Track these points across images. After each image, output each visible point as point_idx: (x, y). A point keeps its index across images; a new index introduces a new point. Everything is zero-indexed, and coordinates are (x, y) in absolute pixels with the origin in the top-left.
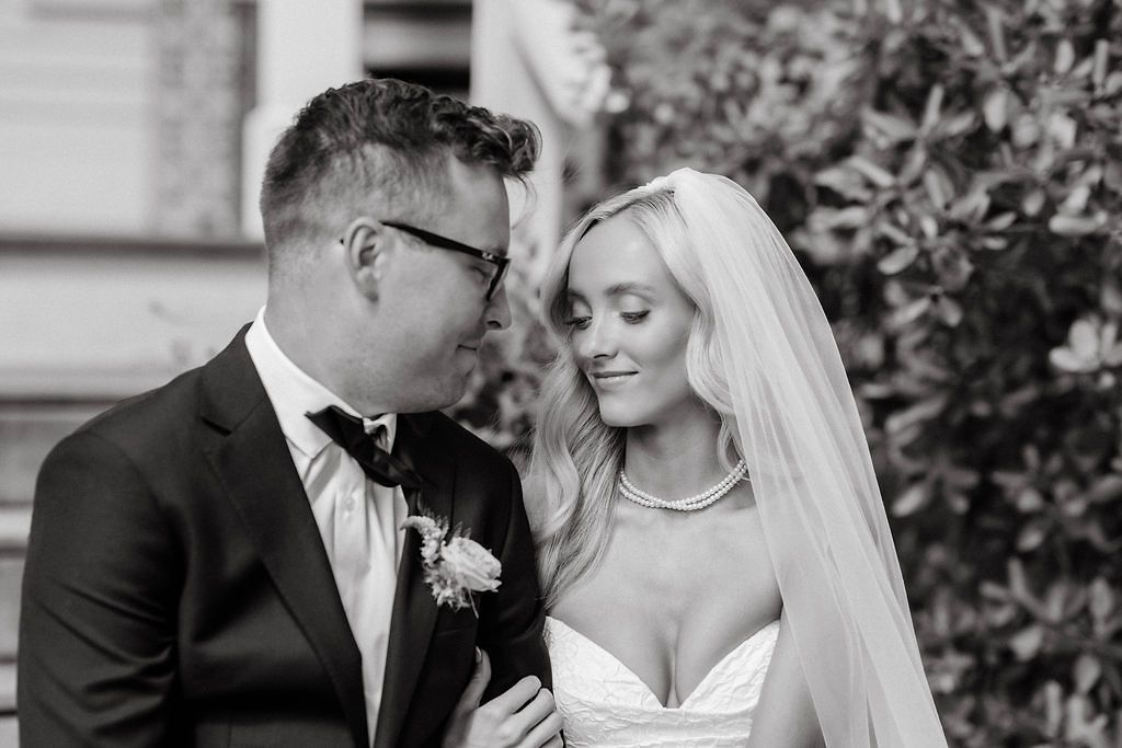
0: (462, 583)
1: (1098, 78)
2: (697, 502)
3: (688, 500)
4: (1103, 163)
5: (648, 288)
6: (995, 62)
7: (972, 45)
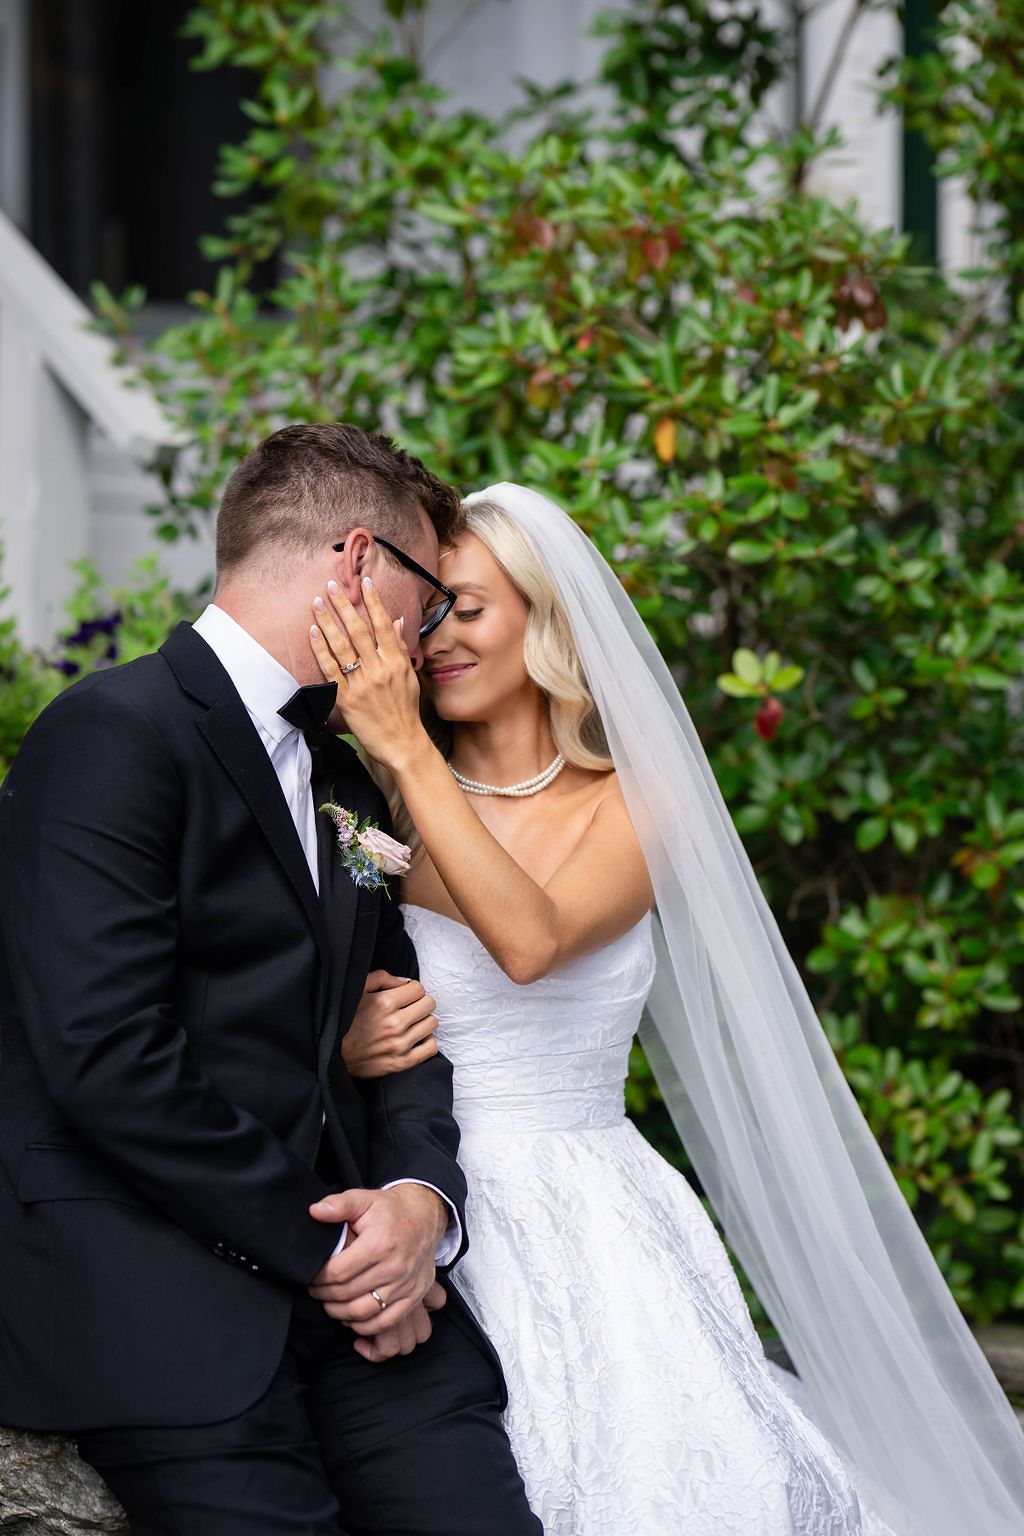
0: (377, 865)
1: (770, 409)
2: (528, 788)
3: (519, 786)
4: (777, 492)
5: (481, 588)
6: (665, 393)
7: (635, 376)
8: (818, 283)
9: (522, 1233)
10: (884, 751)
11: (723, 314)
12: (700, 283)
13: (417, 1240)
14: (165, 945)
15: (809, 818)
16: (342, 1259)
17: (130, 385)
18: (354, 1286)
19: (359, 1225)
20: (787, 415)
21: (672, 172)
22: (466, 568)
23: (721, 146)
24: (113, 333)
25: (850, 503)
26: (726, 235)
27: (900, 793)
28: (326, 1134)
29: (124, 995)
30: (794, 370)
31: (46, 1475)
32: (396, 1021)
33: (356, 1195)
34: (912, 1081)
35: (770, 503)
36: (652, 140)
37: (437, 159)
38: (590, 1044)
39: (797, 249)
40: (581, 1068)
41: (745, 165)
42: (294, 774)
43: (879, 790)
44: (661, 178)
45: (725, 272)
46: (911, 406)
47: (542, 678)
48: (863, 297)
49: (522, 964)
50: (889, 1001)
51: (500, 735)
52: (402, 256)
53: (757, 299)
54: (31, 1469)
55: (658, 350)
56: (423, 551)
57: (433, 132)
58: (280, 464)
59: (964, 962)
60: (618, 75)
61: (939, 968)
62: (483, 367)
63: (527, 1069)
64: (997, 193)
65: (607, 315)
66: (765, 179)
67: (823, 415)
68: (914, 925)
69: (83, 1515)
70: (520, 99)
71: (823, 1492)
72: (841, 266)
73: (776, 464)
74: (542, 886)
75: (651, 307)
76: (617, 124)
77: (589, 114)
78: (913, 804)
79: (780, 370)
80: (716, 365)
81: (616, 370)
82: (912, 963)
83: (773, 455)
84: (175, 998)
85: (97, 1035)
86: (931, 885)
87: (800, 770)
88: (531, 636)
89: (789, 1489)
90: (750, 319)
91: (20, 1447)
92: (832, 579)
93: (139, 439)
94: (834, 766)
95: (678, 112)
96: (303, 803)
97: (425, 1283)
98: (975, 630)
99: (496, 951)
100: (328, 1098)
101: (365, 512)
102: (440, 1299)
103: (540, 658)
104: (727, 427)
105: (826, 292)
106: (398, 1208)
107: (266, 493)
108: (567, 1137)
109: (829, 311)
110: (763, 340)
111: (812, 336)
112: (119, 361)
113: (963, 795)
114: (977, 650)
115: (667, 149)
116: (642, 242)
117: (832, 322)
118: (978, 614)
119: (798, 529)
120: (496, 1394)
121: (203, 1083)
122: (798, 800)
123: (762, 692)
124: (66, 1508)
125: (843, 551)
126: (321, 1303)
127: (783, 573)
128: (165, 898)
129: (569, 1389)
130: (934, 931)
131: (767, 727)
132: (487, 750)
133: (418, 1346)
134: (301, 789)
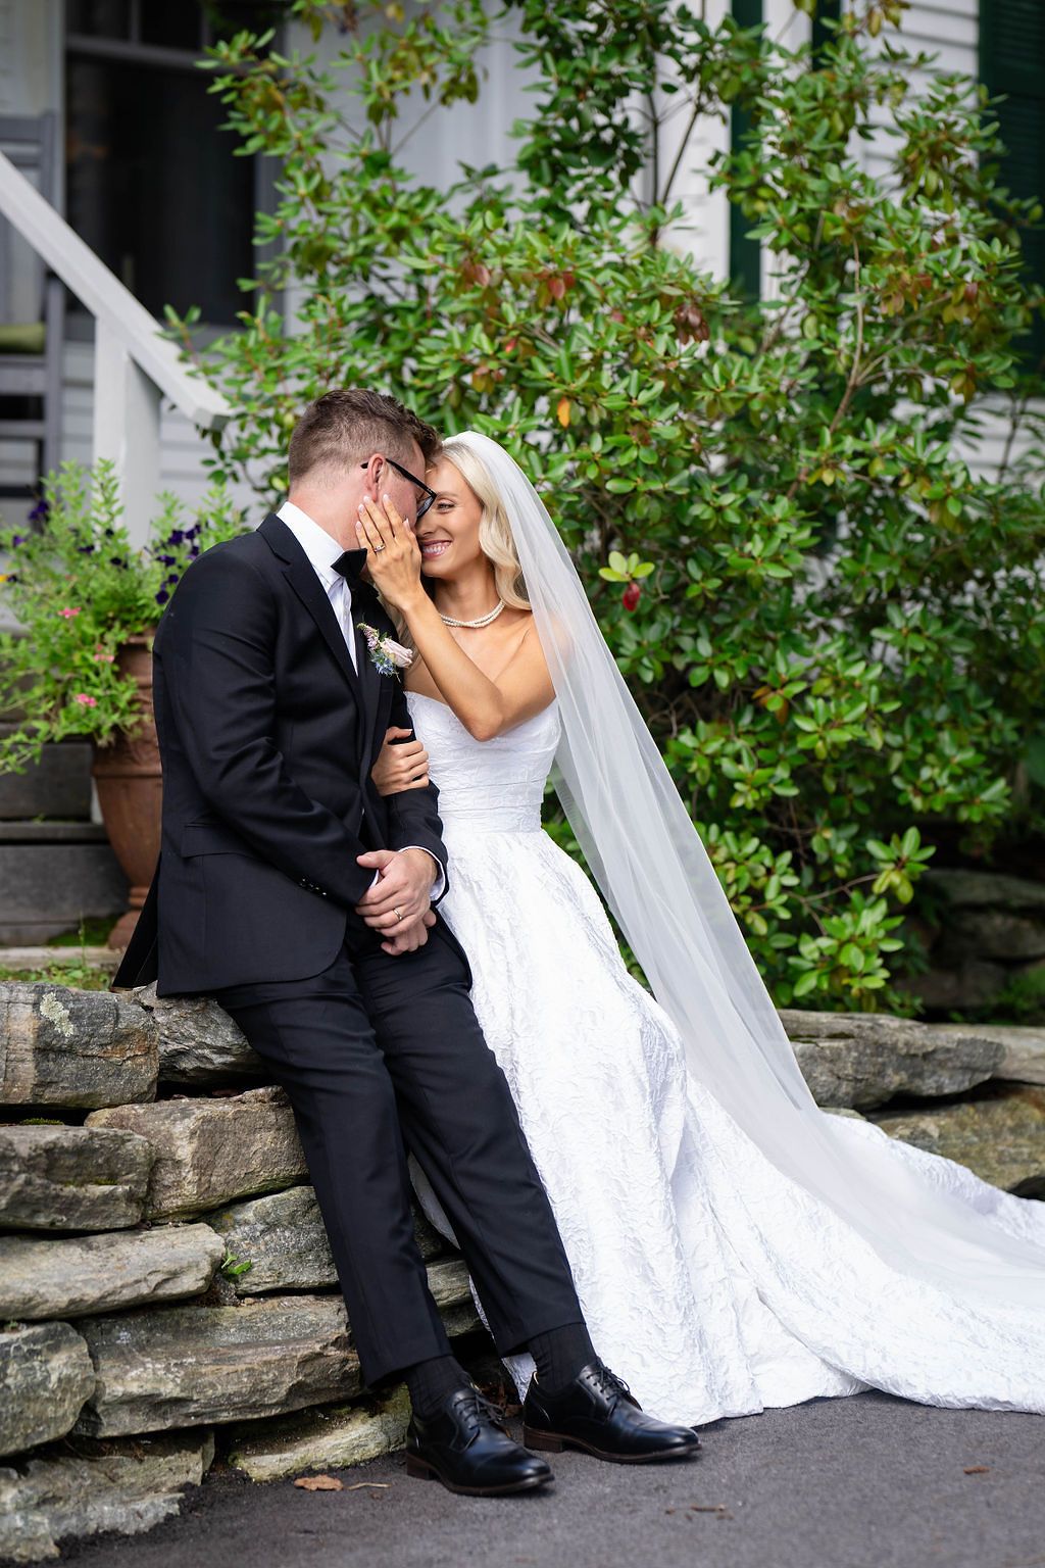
0: (392, 661)
1: (633, 393)
2: (483, 622)
3: (477, 621)
4: (637, 447)
5: (453, 492)
6: (563, 382)
7: (543, 371)
8: (664, 310)
9: (480, 888)
10: (709, 624)
11: (602, 329)
12: (586, 308)
13: (420, 880)
14: (270, 702)
15: (659, 667)
16: (376, 889)
17: (191, 374)
18: (383, 906)
19: (385, 871)
20: (644, 397)
21: (568, 235)
22: (443, 481)
23: (601, 214)
24: (179, 341)
25: (686, 455)
26: (606, 276)
27: (719, 650)
28: (365, 821)
29: (246, 731)
30: (648, 368)
31: (196, 1022)
32: (404, 763)
33: (384, 853)
34: (727, 844)
35: (633, 453)
36: (552, 208)
37: (406, 221)
38: (520, 779)
39: (652, 287)
40: (515, 794)
41: (618, 228)
42: (341, 604)
43: (705, 648)
44: (561, 239)
45: (604, 301)
46: (725, 391)
47: (490, 552)
48: (694, 319)
49: (482, 729)
50: (711, 790)
51: (464, 588)
52: (378, 288)
53: (624, 320)
54: (186, 1019)
55: (558, 353)
56: (416, 467)
57: (401, 202)
58: (328, 415)
59: (761, 765)
60: (530, 164)
61: (745, 768)
62: (443, 366)
63: (482, 793)
64: (792, 249)
65: (525, 330)
66: (631, 238)
67: (666, 398)
68: (728, 739)
69: (220, 1044)
70: (462, 178)
71: (662, 1037)
72: (680, 297)
73: (636, 428)
74: (492, 679)
75: (551, 327)
76: (529, 198)
77: (509, 189)
78: (726, 657)
79: (639, 367)
80: (597, 362)
81: (530, 367)
82: (727, 765)
83: (634, 423)
84: (274, 733)
85: (229, 754)
86: (739, 714)
87: (653, 634)
88: (484, 526)
89: (642, 1033)
90: (619, 334)
91: (179, 1007)
92: (675, 505)
93: (200, 411)
94: (675, 632)
95: (571, 194)
96: (347, 621)
97: (424, 907)
98: (767, 540)
99: (465, 721)
100: (366, 798)
101: (380, 444)
102: (433, 920)
103: (489, 540)
104: (606, 402)
105: (670, 316)
106: (409, 863)
107: (320, 433)
108: (506, 835)
109: (672, 329)
110: (630, 345)
111: (661, 343)
112: (183, 359)
113: (761, 652)
114: (768, 554)
115: (564, 216)
116: (548, 280)
117: (674, 336)
118: (770, 529)
119: (653, 470)
120: (465, 979)
121: (293, 784)
122: (650, 654)
123: (627, 578)
124: (208, 1041)
125: (680, 486)
126: (363, 917)
127: (641, 500)
128: (268, 674)
129: (509, 977)
130: (741, 744)
131: (630, 603)
132: (456, 598)
133: (420, 947)
134: (345, 613)
